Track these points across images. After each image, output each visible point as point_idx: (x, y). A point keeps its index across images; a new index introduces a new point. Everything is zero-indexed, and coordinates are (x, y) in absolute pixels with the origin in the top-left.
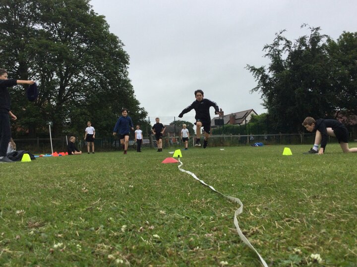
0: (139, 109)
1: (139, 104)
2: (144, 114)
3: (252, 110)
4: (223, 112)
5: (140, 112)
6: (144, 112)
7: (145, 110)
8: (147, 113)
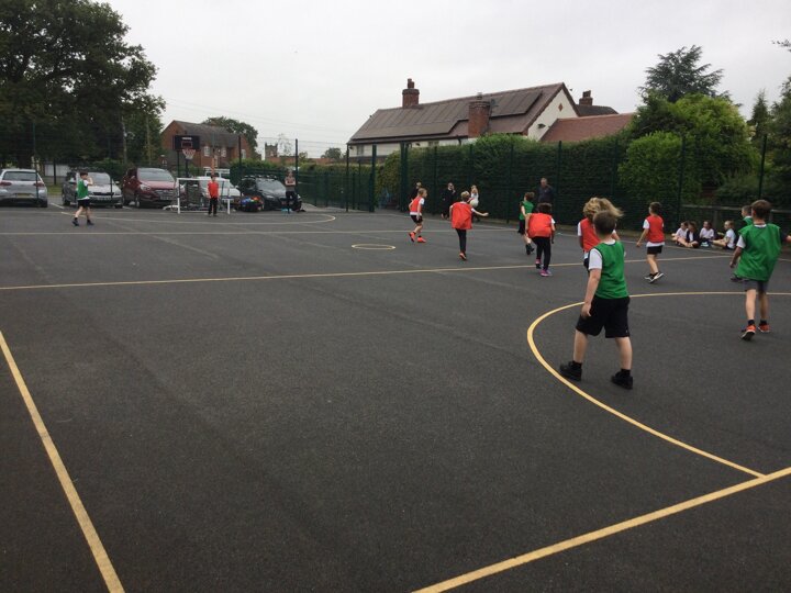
0: (124, 50)
1: (121, 31)
2: (142, 74)
3: (563, 87)
4: (417, 93)
5: (126, 62)
6: (142, 65)
7: (147, 59)
8: (152, 69)
